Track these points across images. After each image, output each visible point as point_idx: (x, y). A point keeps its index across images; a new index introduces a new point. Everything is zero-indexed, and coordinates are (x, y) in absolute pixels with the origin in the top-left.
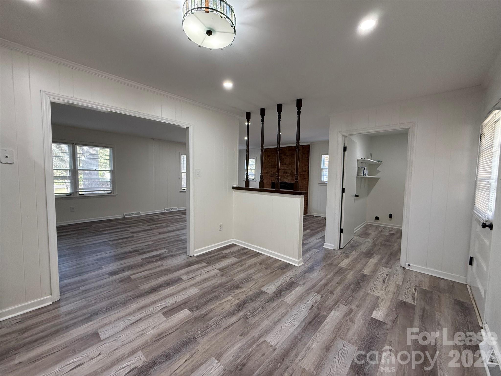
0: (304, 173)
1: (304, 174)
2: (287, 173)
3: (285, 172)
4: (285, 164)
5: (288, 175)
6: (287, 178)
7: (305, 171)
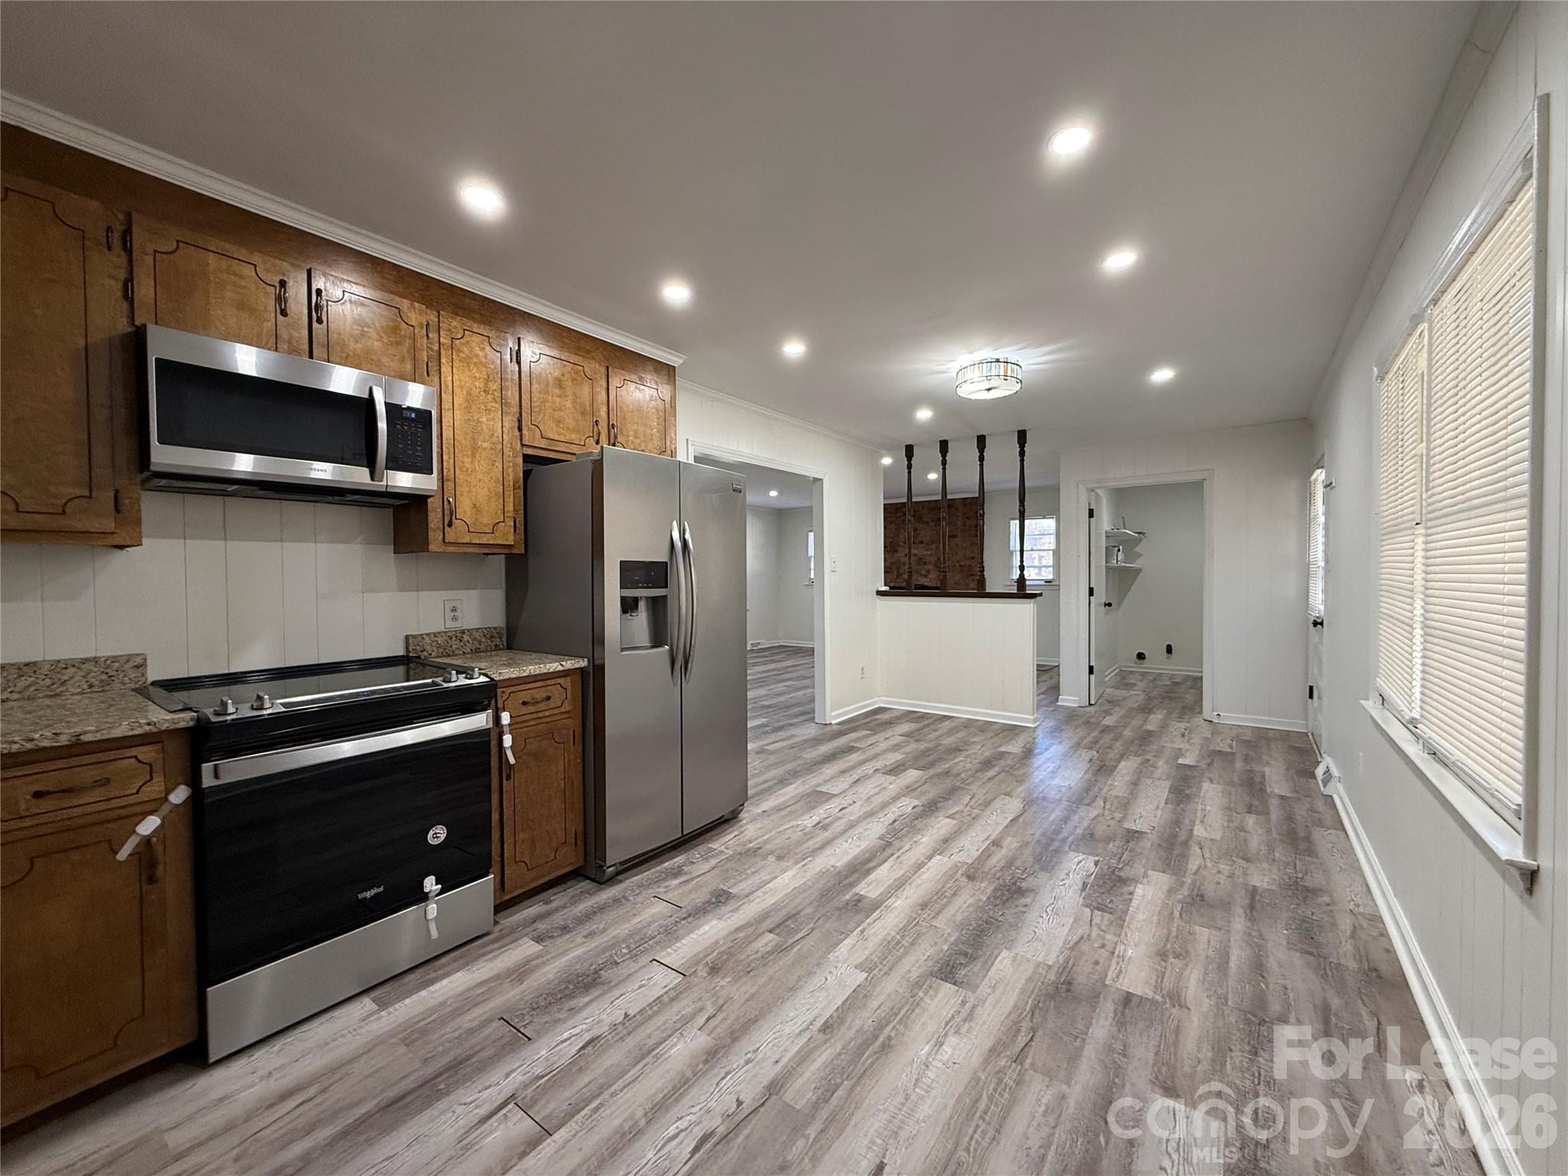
0: (968, 563)
1: (970, 565)
2: (925, 563)
3: (921, 561)
4: (921, 542)
5: (930, 567)
6: (926, 576)
7: (973, 558)
